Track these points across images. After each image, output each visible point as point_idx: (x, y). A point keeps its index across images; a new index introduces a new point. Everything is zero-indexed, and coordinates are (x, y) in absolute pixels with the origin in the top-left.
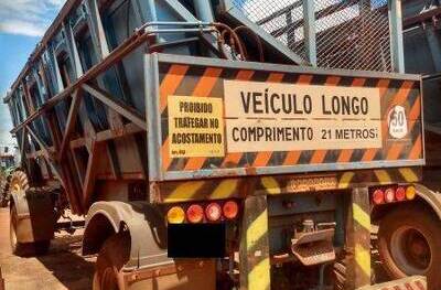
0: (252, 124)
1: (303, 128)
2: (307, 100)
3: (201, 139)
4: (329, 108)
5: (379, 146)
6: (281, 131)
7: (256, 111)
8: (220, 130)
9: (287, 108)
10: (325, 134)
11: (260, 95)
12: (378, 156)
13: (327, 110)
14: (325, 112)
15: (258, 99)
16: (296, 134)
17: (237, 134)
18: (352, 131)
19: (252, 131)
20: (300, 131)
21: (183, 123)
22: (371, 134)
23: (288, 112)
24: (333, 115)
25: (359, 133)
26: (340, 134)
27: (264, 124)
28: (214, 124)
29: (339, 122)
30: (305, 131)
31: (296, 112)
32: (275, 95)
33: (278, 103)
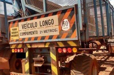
0: (24, 31)
1: (35, 31)
2: (36, 23)
3: (15, 36)
4: (42, 24)
5: (58, 34)
6: (30, 32)
7: (25, 28)
8: (18, 34)
9: (31, 27)
10: (41, 32)
11: (26, 24)
12: (58, 37)
13: (41, 25)
14: (41, 26)
15: (25, 25)
16: (33, 33)
17: (21, 34)
18: (49, 30)
19: (24, 33)
20: (34, 32)
21: (13, 33)
22: (55, 30)
23: (31, 28)
24: (43, 26)
25: (51, 31)
26: (45, 32)
27: (27, 31)
28: (17, 32)
29: (45, 28)
30: (36, 32)
31: (33, 27)
32: (29, 24)
33: (29, 26)
